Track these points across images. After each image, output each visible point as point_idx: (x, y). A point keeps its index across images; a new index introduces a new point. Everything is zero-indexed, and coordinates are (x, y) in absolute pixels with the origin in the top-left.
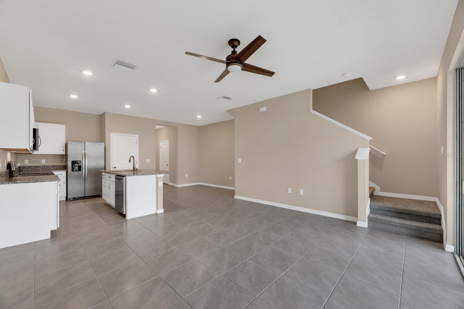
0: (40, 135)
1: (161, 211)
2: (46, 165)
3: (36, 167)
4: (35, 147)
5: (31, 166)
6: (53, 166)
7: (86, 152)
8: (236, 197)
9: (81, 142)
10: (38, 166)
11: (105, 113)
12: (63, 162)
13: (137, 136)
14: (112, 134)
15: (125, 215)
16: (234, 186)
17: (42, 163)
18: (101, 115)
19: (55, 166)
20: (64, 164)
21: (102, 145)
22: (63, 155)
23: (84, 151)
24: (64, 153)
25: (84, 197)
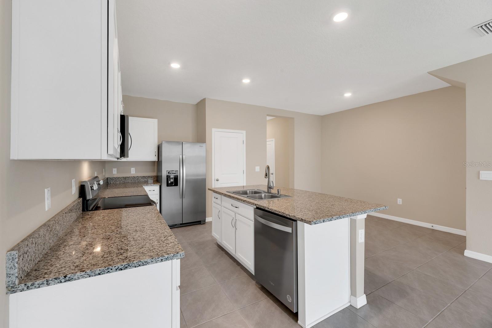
0: (130, 131)
1: (361, 301)
2: (136, 176)
3: (125, 178)
4: (123, 150)
5: (119, 177)
6: (144, 177)
7: (184, 156)
8: (468, 253)
9: (177, 143)
10: (128, 177)
11: (205, 98)
12: (154, 172)
13: (244, 132)
14: (214, 130)
15: (297, 313)
16: (464, 229)
17: (132, 173)
18: (197, 104)
19: (145, 177)
20: (155, 174)
21: (203, 146)
22: (154, 162)
23: (181, 156)
24: (155, 159)
25: (181, 224)
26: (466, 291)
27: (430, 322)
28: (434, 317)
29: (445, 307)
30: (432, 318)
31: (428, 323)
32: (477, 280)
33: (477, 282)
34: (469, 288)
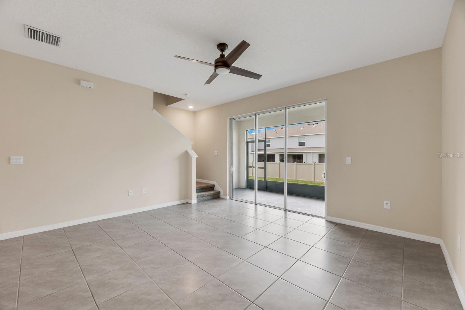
26: (22, 265)
27: (16, 306)
28: (17, 300)
29: (17, 286)
30: (15, 302)
31: (16, 308)
32: (21, 253)
33: (22, 253)
34: (21, 261)
